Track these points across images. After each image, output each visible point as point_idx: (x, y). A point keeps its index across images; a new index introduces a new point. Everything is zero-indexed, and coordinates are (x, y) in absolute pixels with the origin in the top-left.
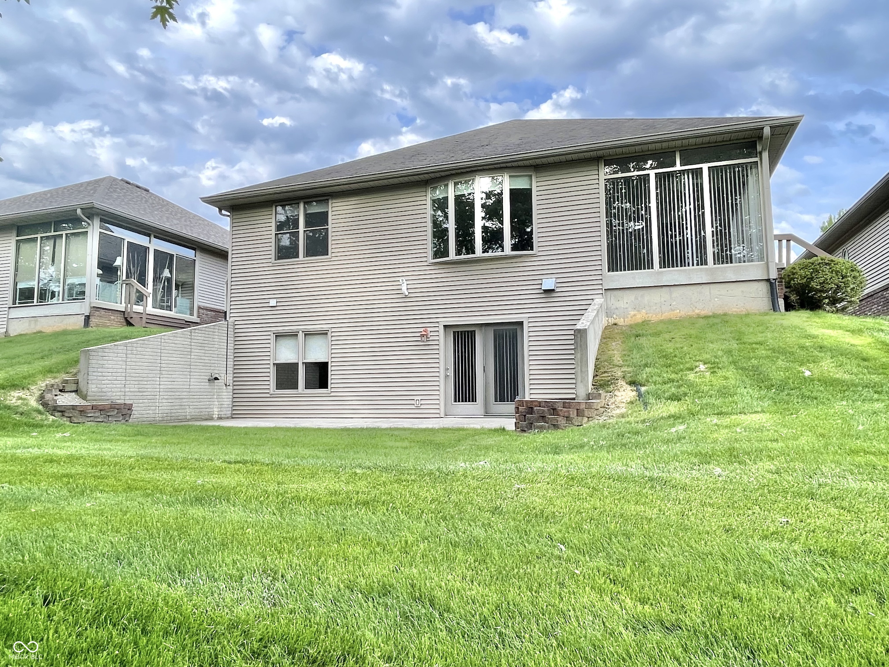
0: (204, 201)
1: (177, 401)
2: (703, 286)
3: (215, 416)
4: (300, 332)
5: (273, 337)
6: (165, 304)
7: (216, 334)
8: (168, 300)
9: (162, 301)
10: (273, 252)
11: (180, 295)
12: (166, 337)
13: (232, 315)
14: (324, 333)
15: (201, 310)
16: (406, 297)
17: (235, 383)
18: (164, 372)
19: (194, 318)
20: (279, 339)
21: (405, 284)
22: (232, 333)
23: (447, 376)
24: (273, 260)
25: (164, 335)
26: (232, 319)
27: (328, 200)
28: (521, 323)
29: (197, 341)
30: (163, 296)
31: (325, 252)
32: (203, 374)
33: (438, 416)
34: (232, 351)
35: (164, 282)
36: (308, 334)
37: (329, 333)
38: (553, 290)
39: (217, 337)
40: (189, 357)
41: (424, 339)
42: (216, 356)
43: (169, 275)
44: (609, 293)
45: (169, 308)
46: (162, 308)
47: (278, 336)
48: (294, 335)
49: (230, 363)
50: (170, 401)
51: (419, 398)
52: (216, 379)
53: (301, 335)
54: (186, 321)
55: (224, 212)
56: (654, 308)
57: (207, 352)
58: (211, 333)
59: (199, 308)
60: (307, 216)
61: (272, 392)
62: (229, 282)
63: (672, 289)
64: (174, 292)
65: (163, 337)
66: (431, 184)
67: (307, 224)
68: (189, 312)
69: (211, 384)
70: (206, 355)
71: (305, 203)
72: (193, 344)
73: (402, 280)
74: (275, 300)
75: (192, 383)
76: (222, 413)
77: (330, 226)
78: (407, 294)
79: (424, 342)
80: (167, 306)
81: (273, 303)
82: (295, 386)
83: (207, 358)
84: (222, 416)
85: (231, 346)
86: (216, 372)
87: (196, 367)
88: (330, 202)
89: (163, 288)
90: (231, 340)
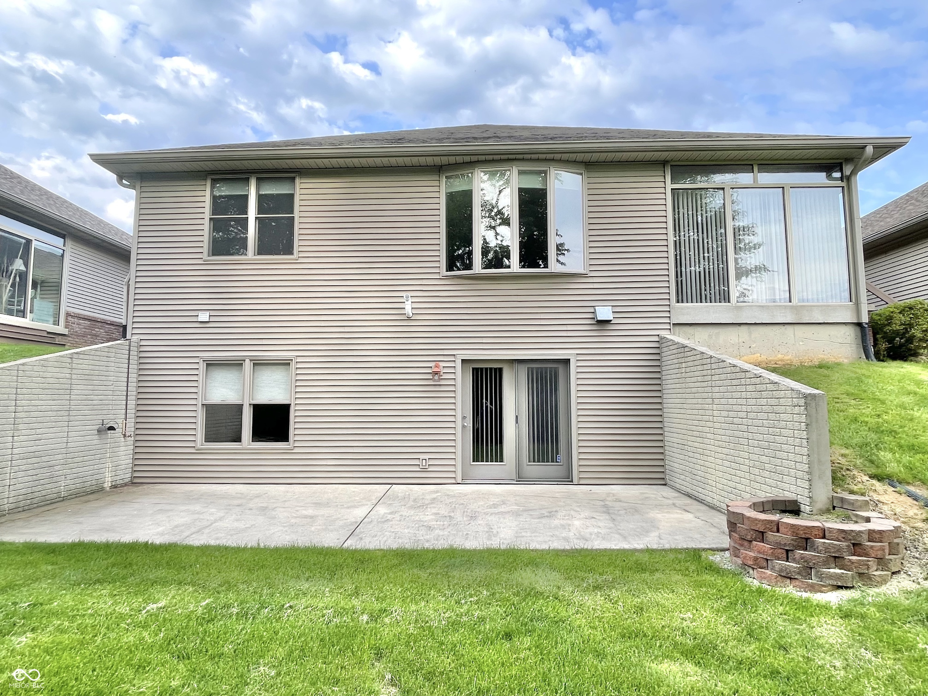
0: (93, 160)
1: (45, 471)
2: (786, 326)
3: (107, 485)
4: (247, 361)
5: (202, 366)
6: (15, 308)
7: (112, 359)
8: (19, 302)
9: (10, 303)
10: (206, 245)
11: (38, 296)
12: (26, 368)
13: (135, 331)
14: (286, 364)
15: (70, 318)
16: (409, 319)
17: (138, 432)
18: (21, 427)
19: (61, 329)
20: (210, 368)
21: (409, 302)
22: (136, 358)
23: (464, 427)
24: (205, 256)
25: (23, 365)
26: (135, 338)
27: (293, 179)
28: (567, 362)
29: (80, 372)
30: (12, 296)
31: (288, 250)
32: (89, 423)
33: (454, 481)
34: (135, 384)
35: (15, 277)
36: (258, 364)
37: (293, 364)
38: (608, 322)
39: (113, 364)
40: (68, 397)
41: (436, 377)
42: (111, 393)
43: (23, 268)
44: (677, 328)
45: (22, 313)
46: (10, 313)
47: (211, 365)
48: (238, 364)
49: (132, 403)
50: (30, 473)
51: (427, 456)
52: (112, 428)
53: (248, 365)
54: (49, 333)
55: (124, 181)
56: (731, 350)
57: (96, 387)
58: (105, 359)
59: (68, 315)
60: (261, 199)
61: (199, 446)
62: (132, 283)
63: (753, 328)
64: (30, 291)
65: (21, 367)
66: (447, 170)
67: (260, 210)
68: (51, 320)
69: (104, 436)
70: (96, 392)
71: (259, 180)
72: (74, 376)
73: (407, 297)
74: (207, 314)
75: (70, 439)
76: (118, 478)
77: (296, 214)
78: (411, 315)
79: (435, 381)
80: (18, 311)
81: (204, 317)
82: (238, 439)
83: (96, 398)
84: (118, 482)
85: (133, 377)
86: (112, 417)
87: (79, 413)
88: (297, 181)
89: (13, 285)
90: (134, 367)
